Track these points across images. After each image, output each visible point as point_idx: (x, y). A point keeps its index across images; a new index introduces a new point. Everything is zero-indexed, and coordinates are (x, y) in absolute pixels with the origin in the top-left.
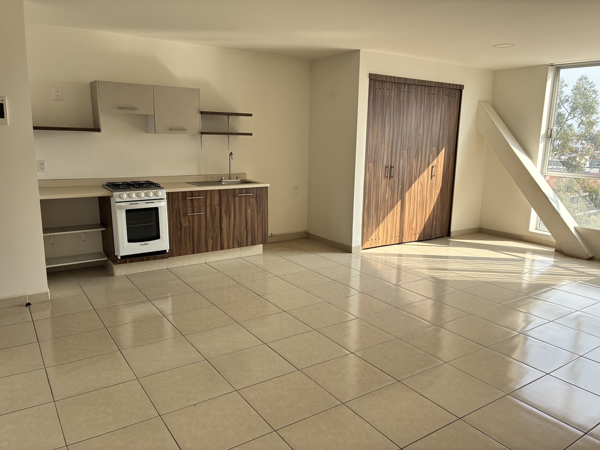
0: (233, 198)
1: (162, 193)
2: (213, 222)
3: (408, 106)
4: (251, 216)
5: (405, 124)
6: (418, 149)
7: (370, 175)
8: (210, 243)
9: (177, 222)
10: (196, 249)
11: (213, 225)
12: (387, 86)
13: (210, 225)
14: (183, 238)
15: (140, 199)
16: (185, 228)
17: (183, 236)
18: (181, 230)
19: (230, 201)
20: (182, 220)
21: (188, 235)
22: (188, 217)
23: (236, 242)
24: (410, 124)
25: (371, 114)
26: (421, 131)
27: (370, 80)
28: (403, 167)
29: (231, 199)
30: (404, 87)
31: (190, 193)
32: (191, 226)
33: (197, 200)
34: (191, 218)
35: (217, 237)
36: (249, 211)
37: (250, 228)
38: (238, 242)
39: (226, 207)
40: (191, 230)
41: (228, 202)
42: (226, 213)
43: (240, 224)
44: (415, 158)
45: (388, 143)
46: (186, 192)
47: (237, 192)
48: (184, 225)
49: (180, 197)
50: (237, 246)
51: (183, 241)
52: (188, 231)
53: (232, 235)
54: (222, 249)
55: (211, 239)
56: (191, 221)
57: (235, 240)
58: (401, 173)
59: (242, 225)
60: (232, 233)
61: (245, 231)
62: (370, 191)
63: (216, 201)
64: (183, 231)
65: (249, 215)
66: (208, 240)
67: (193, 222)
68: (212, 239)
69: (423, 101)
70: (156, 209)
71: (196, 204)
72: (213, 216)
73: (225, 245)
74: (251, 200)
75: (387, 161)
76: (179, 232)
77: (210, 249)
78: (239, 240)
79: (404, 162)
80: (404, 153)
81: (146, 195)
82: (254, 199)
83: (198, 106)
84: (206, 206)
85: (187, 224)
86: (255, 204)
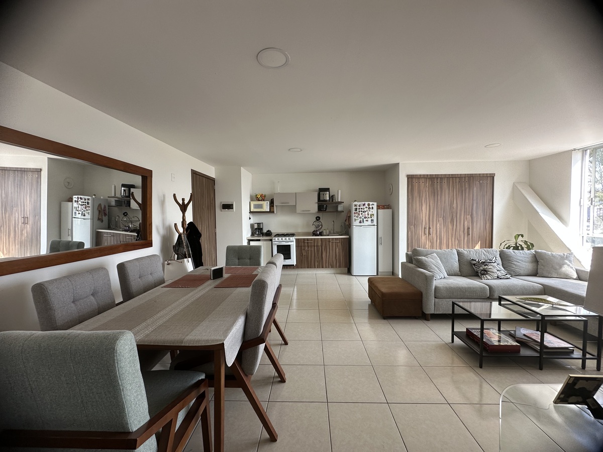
1: (293, 239)
2: (318, 254)
3: (441, 192)
5: (439, 202)
6: (452, 217)
7: (412, 233)
8: (316, 264)
9: (300, 252)
10: (309, 266)
11: (318, 255)
12: (422, 181)
14: (303, 260)
15: (284, 241)
20: (303, 251)
21: (306, 259)
22: (305, 251)
23: (330, 265)
24: (443, 200)
25: (410, 197)
26: (455, 205)
27: (408, 178)
28: (440, 229)
29: (327, 243)
30: (437, 179)
31: (307, 239)
32: (307, 255)
33: (310, 243)
34: (307, 251)
35: (320, 261)
36: (337, 250)
37: (338, 258)
39: (325, 247)
41: (326, 244)
42: (325, 250)
43: (332, 256)
44: (451, 222)
45: (426, 214)
46: (305, 239)
49: (302, 241)
51: (303, 262)
52: (306, 257)
53: (328, 261)
54: (323, 267)
55: (317, 262)
58: (438, 232)
59: (334, 257)
61: (335, 260)
62: (412, 242)
63: (320, 244)
64: (303, 257)
65: (337, 252)
66: (315, 262)
67: (308, 253)
69: (455, 187)
70: (289, 246)
71: (309, 245)
72: (318, 251)
73: (324, 266)
74: (339, 244)
75: (426, 224)
76: (301, 257)
77: (316, 267)
78: (332, 264)
79: (440, 225)
81: (285, 239)
82: (340, 244)
83: (316, 200)
84: (314, 246)
85: (305, 254)
86: (341, 246)
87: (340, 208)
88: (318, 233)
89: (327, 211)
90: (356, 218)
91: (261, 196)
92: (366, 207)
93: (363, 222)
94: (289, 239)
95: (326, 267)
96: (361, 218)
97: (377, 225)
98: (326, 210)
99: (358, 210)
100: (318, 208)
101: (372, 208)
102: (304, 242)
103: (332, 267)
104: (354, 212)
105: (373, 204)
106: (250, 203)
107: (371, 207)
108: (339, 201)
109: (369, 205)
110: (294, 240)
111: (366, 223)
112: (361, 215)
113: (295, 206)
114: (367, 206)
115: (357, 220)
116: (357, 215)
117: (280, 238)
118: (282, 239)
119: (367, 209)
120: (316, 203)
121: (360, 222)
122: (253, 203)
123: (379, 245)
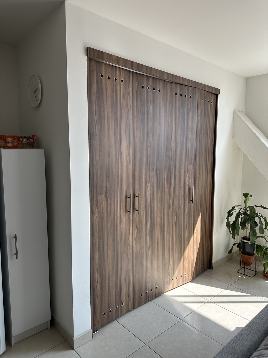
7: (100, 213)
12: (120, 75)
26: (173, 144)
28: (152, 195)
30: (148, 80)
44: (167, 182)
58: (149, 204)
69: (174, 104)
79: (152, 187)
80: (151, 175)
123: (11, 258)
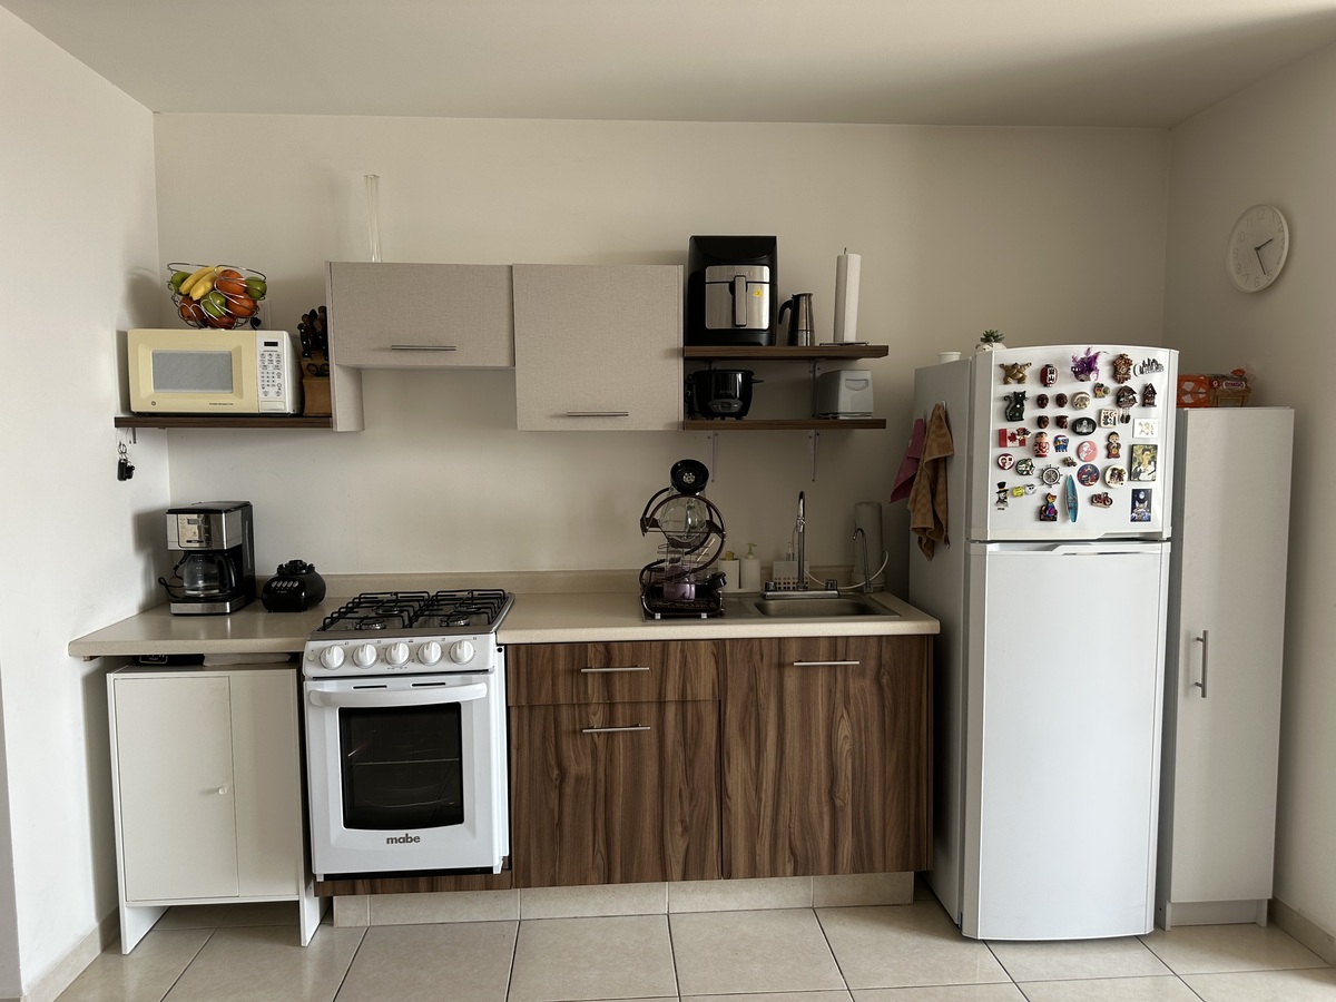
0: (774, 672)
1: (484, 650)
2: (689, 763)
4: (853, 752)
8: (677, 846)
9: (545, 754)
10: (617, 868)
11: (688, 778)
13: (679, 775)
14: (567, 820)
16: (579, 779)
17: (568, 810)
18: (561, 787)
19: (762, 685)
21: (589, 808)
22: (589, 743)
23: (784, 854)
29: (766, 678)
31: (601, 648)
32: (602, 776)
33: (627, 676)
34: (601, 743)
35: (706, 825)
36: (844, 730)
37: (849, 798)
38: (793, 853)
39: (745, 706)
40: (601, 790)
41: (753, 688)
42: (743, 731)
43: (806, 782)
46: (583, 646)
47: (793, 652)
48: (573, 770)
49: (562, 665)
50: (789, 868)
51: (567, 830)
52: (591, 792)
53: (768, 821)
54: (726, 873)
55: (679, 829)
56: (602, 756)
57: (783, 843)
59: (814, 786)
60: (767, 811)
61: (826, 809)
63: (704, 687)
64: (568, 790)
65: (844, 748)
66: (668, 836)
67: (611, 760)
68: (685, 830)
71: (622, 693)
72: (689, 742)
73: (740, 860)
74: (855, 686)
76: (554, 796)
77: (677, 869)
78: (798, 843)
81: (417, 655)
82: (868, 683)
83: (672, 329)
84: (661, 703)
85: (586, 767)
86: (871, 699)
87: (852, 396)
88: (690, 590)
89: (750, 416)
90: (1012, 480)
91: (223, 282)
92: (1099, 389)
93: (1072, 509)
94: (449, 654)
95: (753, 873)
96: (1049, 476)
97: (1176, 540)
98: (744, 411)
99: (1031, 412)
100: (688, 399)
101: (1149, 395)
102: (574, 672)
103: (802, 868)
104: (996, 423)
105: (1152, 365)
106: (123, 340)
107: (1135, 383)
108: (850, 336)
109: (1120, 367)
110: (496, 661)
111: (1092, 520)
112: (1053, 457)
113: (507, 374)
114: (1103, 375)
115: (1019, 492)
116: (1016, 452)
117: (369, 651)
118: (384, 656)
119: (1106, 402)
120: (671, 353)
121: (1046, 513)
122: (148, 345)
123: (1187, 694)
